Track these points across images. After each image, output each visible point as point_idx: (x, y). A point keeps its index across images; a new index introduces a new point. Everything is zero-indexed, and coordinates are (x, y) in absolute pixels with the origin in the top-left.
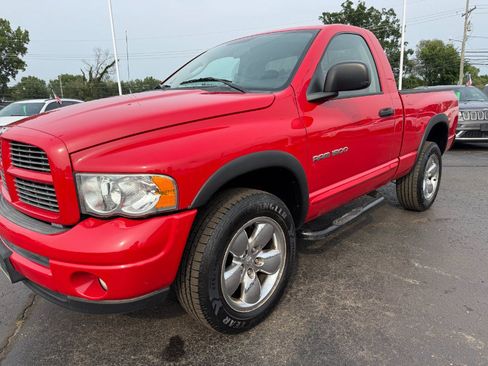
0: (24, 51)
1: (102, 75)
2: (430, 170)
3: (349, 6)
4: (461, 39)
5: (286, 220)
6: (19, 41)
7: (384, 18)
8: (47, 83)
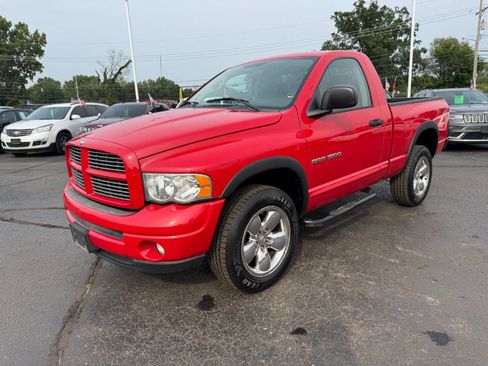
0: (41, 53)
1: (116, 76)
2: (421, 170)
3: (361, 5)
4: (475, 38)
5: (291, 209)
6: (37, 44)
7: (397, 16)
8: (63, 84)
